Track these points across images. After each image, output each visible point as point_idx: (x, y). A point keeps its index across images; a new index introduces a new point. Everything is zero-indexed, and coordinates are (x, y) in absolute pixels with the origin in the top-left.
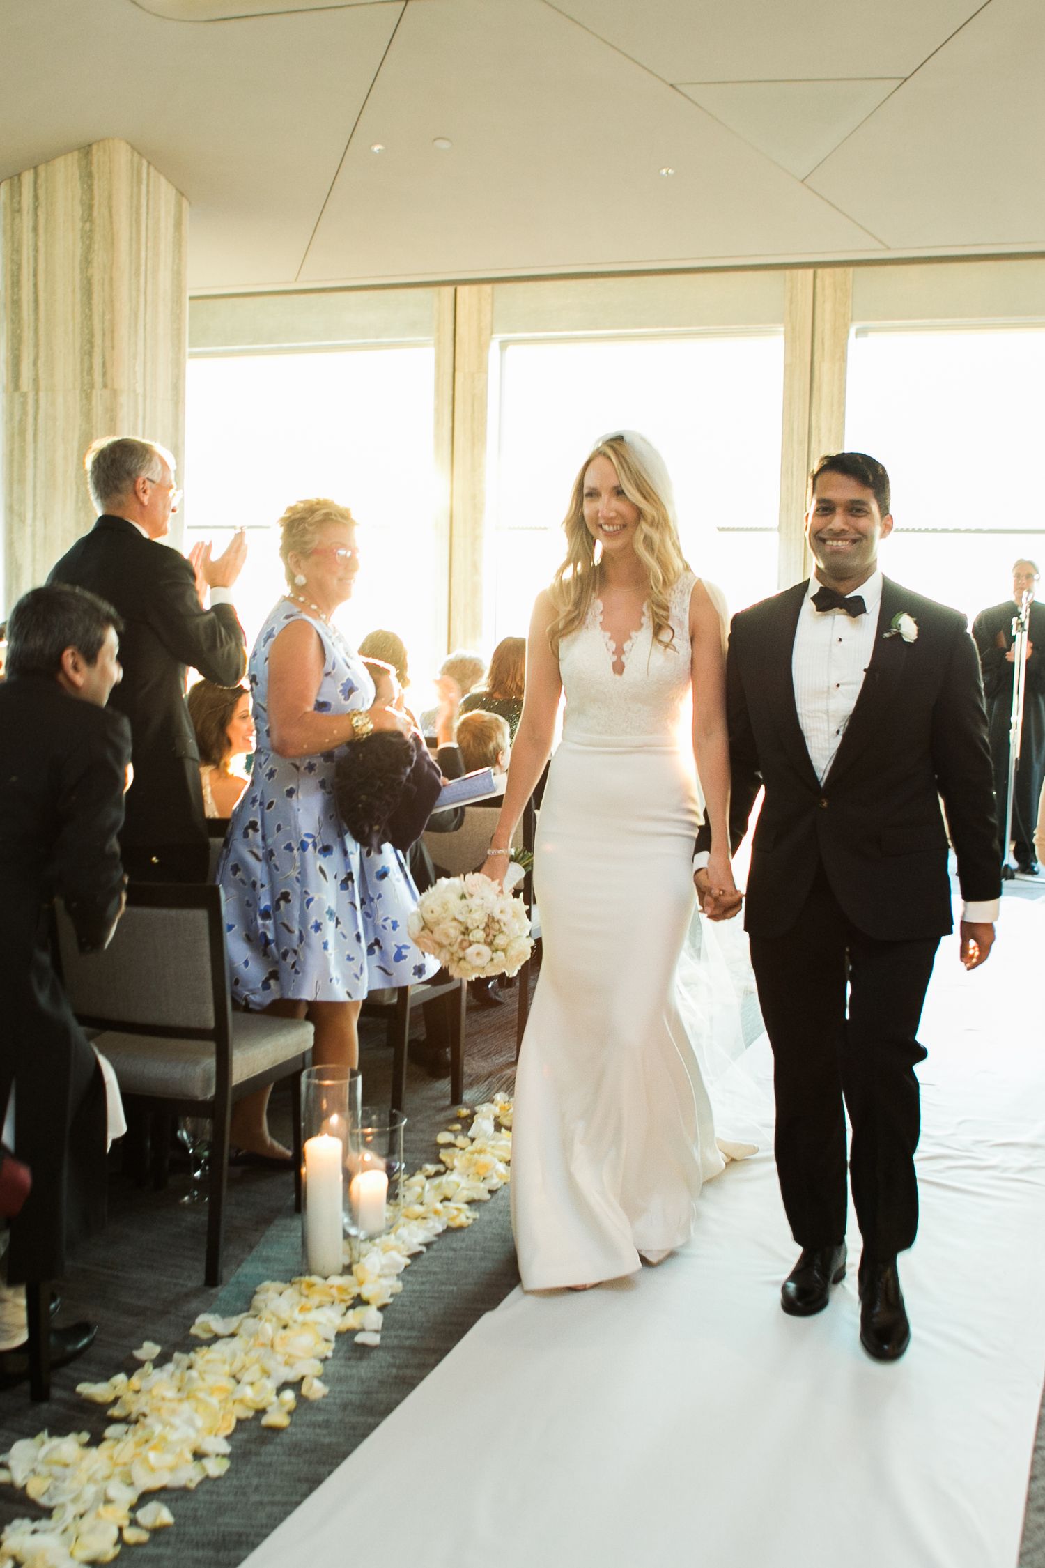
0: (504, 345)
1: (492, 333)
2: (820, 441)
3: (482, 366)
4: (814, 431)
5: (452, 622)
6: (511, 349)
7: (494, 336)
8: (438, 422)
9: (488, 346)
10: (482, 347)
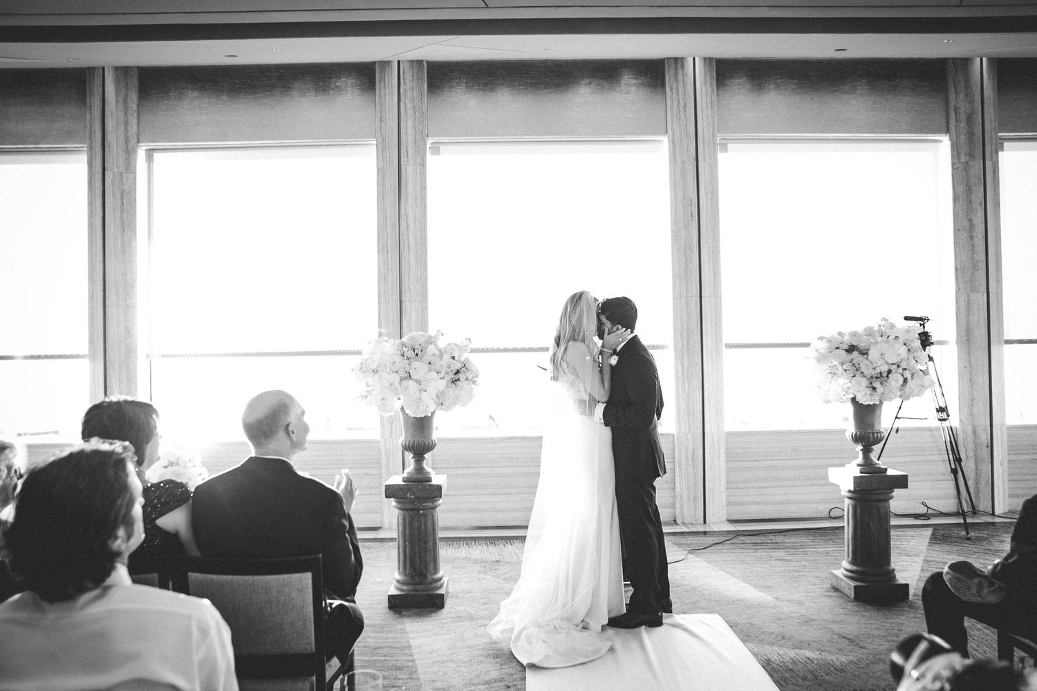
0: (150, 153)
1: (138, 142)
2: (408, 226)
3: (130, 167)
4: (403, 217)
5: (108, 377)
6: (157, 155)
7: (140, 144)
8: (91, 213)
9: (135, 151)
10: (129, 153)
